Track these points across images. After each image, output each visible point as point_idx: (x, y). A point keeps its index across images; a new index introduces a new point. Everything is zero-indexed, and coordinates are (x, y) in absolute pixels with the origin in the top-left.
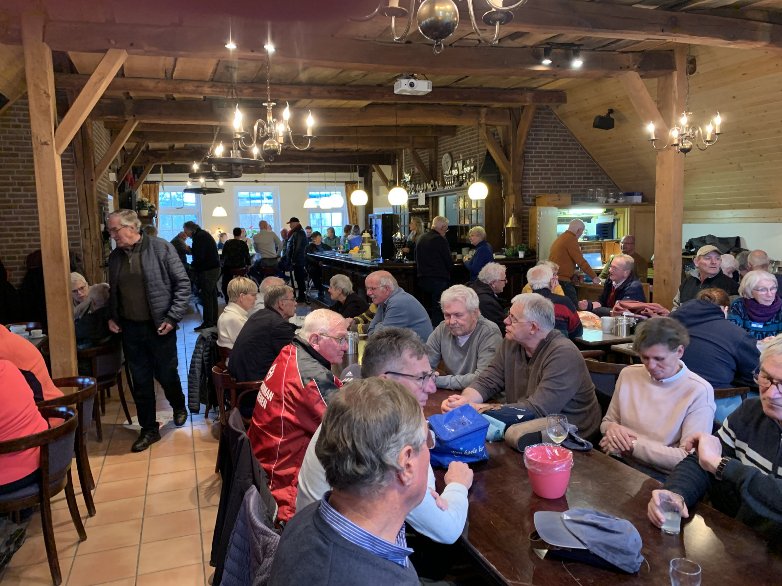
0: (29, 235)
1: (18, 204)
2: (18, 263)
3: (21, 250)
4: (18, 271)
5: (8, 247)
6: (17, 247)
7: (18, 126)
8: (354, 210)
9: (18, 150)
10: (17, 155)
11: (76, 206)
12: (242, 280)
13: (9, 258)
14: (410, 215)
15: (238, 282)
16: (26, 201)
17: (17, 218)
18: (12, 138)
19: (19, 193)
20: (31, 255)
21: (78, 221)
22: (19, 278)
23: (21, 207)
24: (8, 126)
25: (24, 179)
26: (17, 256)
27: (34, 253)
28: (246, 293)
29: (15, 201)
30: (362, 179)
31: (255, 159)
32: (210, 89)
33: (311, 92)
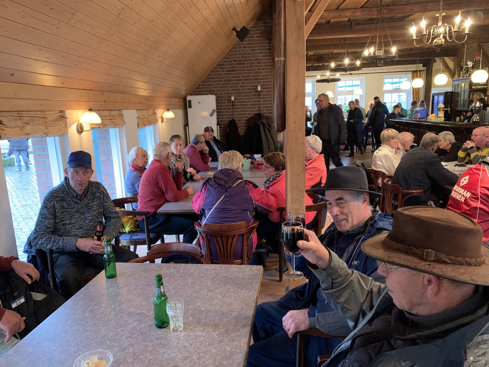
0: (248, 108)
1: (244, 91)
2: (242, 123)
3: (244, 116)
4: (242, 128)
5: (238, 115)
6: (242, 114)
7: (246, 47)
8: (418, 90)
9: (245, 60)
10: (244, 64)
11: (271, 91)
12: (390, 131)
13: (238, 121)
14: (470, 92)
15: (387, 132)
16: (248, 89)
17: (243, 99)
18: (243, 54)
19: (244, 85)
20: (249, 119)
21: (272, 100)
22: (243, 131)
23: (245, 93)
24: (241, 48)
25: (247, 77)
26: (242, 119)
27: (251, 118)
28: (393, 138)
29: (242, 90)
30: (425, 68)
31: (393, 55)
32: (360, 13)
33: (427, 8)
